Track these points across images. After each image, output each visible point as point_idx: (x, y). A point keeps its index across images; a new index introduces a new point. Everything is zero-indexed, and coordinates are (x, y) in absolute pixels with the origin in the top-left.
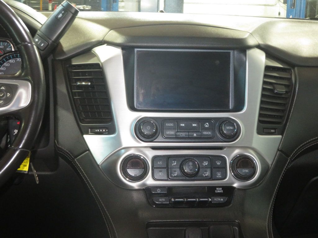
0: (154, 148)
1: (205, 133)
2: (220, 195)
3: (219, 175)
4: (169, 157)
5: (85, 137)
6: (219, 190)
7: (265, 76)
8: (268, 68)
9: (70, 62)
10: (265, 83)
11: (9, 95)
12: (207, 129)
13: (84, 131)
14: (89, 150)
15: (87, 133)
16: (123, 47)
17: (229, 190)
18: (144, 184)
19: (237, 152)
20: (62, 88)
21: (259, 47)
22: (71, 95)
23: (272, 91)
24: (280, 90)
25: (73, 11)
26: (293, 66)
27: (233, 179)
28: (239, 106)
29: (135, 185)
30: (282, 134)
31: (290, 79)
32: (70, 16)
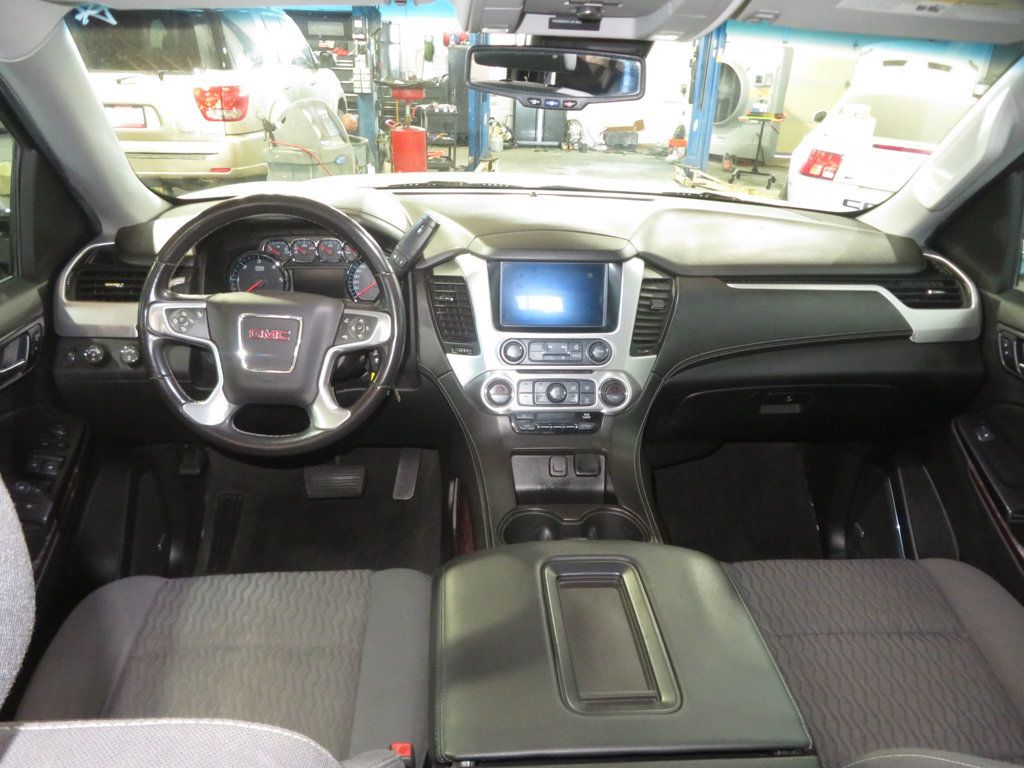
0: (519, 371)
1: (574, 356)
2: (587, 421)
3: (587, 401)
4: (535, 382)
5: (449, 356)
6: (587, 416)
7: (643, 290)
8: (646, 281)
9: (432, 272)
10: (641, 298)
11: (367, 328)
12: (575, 351)
13: (446, 350)
14: (452, 370)
15: (450, 352)
16: (488, 260)
17: (597, 416)
18: (509, 410)
19: (608, 376)
20: (423, 304)
21: (639, 255)
22: (433, 309)
23: (648, 307)
24: (658, 305)
25: (433, 225)
26: (674, 275)
27: (602, 405)
28: (611, 326)
29: (500, 410)
30: (657, 353)
31: (670, 292)
32: (429, 230)
